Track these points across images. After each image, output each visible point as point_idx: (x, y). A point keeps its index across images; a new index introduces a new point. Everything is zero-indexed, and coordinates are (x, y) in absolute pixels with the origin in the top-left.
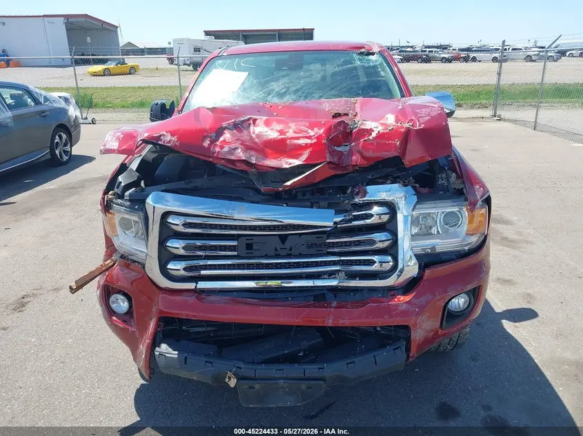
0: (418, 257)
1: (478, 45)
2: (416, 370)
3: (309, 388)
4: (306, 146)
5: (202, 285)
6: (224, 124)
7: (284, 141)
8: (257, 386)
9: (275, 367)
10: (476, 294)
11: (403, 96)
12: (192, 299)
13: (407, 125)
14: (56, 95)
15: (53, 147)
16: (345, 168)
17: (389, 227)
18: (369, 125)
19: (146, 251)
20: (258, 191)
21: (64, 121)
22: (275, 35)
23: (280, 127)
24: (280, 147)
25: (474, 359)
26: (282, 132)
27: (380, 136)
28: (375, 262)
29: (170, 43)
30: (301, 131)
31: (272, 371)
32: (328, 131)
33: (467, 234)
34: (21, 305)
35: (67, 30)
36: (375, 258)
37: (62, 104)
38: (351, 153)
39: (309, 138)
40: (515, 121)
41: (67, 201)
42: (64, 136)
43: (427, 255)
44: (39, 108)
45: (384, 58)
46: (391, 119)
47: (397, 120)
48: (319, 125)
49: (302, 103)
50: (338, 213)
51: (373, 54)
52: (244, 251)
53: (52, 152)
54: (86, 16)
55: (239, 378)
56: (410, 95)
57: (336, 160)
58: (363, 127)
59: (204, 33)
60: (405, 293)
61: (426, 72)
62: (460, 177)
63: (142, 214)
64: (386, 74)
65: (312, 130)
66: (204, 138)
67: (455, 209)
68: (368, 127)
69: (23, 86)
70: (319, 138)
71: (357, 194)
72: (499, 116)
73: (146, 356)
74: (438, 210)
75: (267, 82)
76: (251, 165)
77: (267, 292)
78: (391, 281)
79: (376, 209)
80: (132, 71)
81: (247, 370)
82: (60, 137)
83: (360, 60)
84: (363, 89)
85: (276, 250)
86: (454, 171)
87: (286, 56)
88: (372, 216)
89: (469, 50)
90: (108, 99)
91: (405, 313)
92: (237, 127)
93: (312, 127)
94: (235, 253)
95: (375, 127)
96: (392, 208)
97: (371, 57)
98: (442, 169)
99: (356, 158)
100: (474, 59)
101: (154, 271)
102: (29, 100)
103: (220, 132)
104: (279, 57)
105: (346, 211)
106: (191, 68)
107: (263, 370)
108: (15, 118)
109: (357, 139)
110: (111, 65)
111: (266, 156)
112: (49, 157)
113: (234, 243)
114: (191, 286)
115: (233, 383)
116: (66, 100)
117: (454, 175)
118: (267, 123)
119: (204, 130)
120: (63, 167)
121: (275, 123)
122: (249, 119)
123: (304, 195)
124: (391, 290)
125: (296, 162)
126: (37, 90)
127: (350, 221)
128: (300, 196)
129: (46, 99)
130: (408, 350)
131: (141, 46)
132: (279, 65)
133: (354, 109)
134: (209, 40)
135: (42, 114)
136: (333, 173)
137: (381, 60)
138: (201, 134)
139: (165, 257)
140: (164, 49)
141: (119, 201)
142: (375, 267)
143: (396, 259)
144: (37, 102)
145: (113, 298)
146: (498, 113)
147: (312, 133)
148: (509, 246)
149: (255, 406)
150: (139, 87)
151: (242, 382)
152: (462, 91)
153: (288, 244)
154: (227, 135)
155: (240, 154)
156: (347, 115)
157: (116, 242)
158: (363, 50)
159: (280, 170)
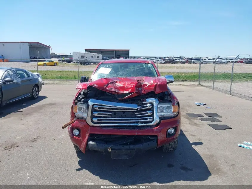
0: (159, 117)
1: (195, 57)
2: (162, 156)
3: (130, 152)
4: (130, 88)
5: (102, 125)
6: (109, 82)
7: (124, 87)
8: (117, 151)
9: (121, 146)
10: (176, 129)
11: (158, 76)
12: (99, 128)
13: (156, 83)
14: (35, 73)
15: (33, 92)
16: (140, 94)
17: (151, 109)
18: (146, 83)
19: (87, 116)
20: (117, 99)
21: (37, 83)
22: (114, 52)
23: (123, 83)
24: (123, 88)
25: (180, 154)
26: (124, 85)
27: (149, 86)
28: (148, 119)
29: (71, 54)
30: (129, 84)
31: (121, 147)
32: (136, 85)
33: (173, 112)
34: (35, 140)
35: (29, 47)
36: (148, 118)
37: (37, 77)
38: (142, 90)
39: (131, 86)
40: (206, 86)
41: (41, 111)
42: (37, 88)
43: (162, 117)
44: (29, 78)
45: (152, 65)
46: (152, 81)
47: (154, 82)
48: (134, 83)
49: (128, 78)
50: (138, 106)
51: (149, 64)
52: (113, 116)
53: (32, 94)
54: (38, 43)
55: (112, 149)
56: (160, 76)
57: (138, 91)
58: (145, 84)
59: (85, 50)
60: (156, 127)
61: (175, 67)
62: (170, 97)
63: (87, 105)
64: (153, 70)
65: (132, 84)
66: (104, 86)
67: (169, 105)
68: (146, 84)
69: (24, 70)
70: (133, 86)
71: (144, 101)
72: (201, 85)
73: (85, 146)
74: (165, 105)
75: (117, 72)
76: (116, 92)
77: (119, 127)
78: (152, 124)
79: (148, 105)
80: (55, 64)
81: (114, 147)
82: (35, 89)
83: (145, 66)
84: (146, 74)
85: (122, 115)
86: (169, 96)
87: (123, 64)
88: (147, 106)
89: (191, 59)
90: (46, 75)
91: (156, 132)
92: (112, 83)
93: (131, 83)
94: (111, 116)
95: (148, 84)
96: (152, 104)
97: (148, 65)
98: (166, 95)
99: (143, 91)
100: (194, 63)
101: (89, 121)
102: (26, 75)
103: (108, 84)
104: (121, 64)
105: (141, 106)
106: (80, 64)
107: (118, 147)
108: (22, 81)
109: (143, 87)
110: (47, 62)
111: (120, 91)
112: (31, 96)
113: (111, 113)
114: (99, 125)
115: (110, 150)
116: (38, 75)
117: (169, 97)
118: (120, 82)
119: (104, 84)
120: (35, 100)
121: (122, 82)
122: (115, 81)
123: (129, 101)
124: (152, 126)
125: (128, 92)
126: (29, 72)
127: (142, 108)
128: (128, 101)
129: (32, 75)
130: (157, 142)
131: (58, 54)
132: (121, 67)
133: (143, 80)
134: (87, 53)
135: (30, 80)
136: (137, 95)
137: (151, 65)
138: (104, 85)
139: (92, 117)
140: (68, 56)
141: (80, 102)
142: (148, 120)
143: (153, 118)
144: (28, 76)
145: (74, 131)
146: (200, 83)
147: (132, 85)
148: (196, 126)
149: (115, 159)
150: (59, 71)
151: (113, 150)
152: (188, 75)
153: (125, 114)
154: (110, 85)
155: (113, 90)
156: (141, 81)
157: (76, 114)
158: (146, 63)
159: (123, 94)
